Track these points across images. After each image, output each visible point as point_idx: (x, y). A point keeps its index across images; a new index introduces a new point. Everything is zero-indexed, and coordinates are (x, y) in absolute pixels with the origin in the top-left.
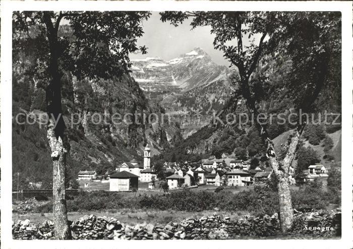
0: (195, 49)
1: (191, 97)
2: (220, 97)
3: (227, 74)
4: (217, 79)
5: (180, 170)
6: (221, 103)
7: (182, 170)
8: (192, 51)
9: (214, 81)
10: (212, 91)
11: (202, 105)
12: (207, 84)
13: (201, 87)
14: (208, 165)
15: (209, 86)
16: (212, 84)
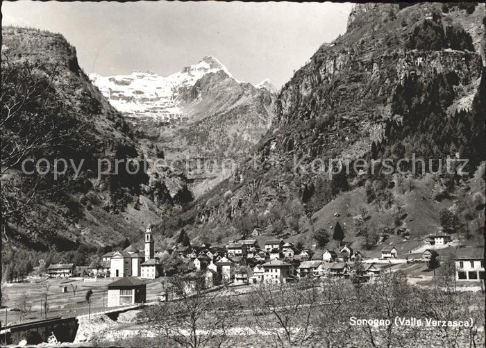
0: (204, 59)
1: (201, 130)
2: (244, 130)
3: (253, 95)
4: (239, 103)
5: (197, 259)
6: (246, 138)
7: (199, 259)
8: (201, 61)
9: (234, 106)
10: (233, 121)
11: (218, 143)
12: (224, 111)
13: (216, 115)
14: (235, 249)
15: (227, 113)
16: (231, 111)
